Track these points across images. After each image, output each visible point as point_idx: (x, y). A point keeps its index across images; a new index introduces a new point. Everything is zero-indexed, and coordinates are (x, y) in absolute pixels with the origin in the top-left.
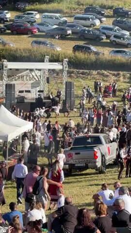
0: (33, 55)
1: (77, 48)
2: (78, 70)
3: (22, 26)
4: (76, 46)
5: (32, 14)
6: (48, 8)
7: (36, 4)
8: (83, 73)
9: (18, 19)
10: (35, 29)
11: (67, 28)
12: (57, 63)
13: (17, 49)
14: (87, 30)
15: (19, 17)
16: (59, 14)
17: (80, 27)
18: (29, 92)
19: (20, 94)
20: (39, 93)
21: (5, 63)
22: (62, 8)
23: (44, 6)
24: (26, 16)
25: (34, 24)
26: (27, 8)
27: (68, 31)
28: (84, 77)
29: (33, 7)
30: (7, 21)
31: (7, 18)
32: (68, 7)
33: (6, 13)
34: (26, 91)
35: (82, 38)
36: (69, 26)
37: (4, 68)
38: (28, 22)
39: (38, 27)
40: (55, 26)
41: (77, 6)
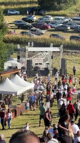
0: (47, 42)
1: (72, 38)
2: (72, 51)
3: (42, 25)
4: (72, 36)
5: (48, 17)
6: (58, 14)
7: (51, 11)
8: (75, 52)
9: (40, 20)
10: (49, 26)
11: (68, 25)
12: (57, 48)
13: (37, 38)
14: (79, 27)
15: (40, 19)
16: (64, 17)
17: (76, 25)
18: (41, 64)
19: (36, 65)
20: (47, 65)
21: (26, 48)
22: (66, 13)
23: (56, 12)
24: (45, 18)
25: (49, 23)
26: (46, 13)
27: (68, 27)
28: (75, 55)
29: (49, 13)
30: (34, 21)
31: (33, 20)
32: (70, 13)
33: (34, 17)
34: (40, 64)
35: (76, 31)
36: (69, 24)
37: (26, 51)
38: (46, 22)
39: (51, 25)
40: (61, 25)
41: (75, 12)
